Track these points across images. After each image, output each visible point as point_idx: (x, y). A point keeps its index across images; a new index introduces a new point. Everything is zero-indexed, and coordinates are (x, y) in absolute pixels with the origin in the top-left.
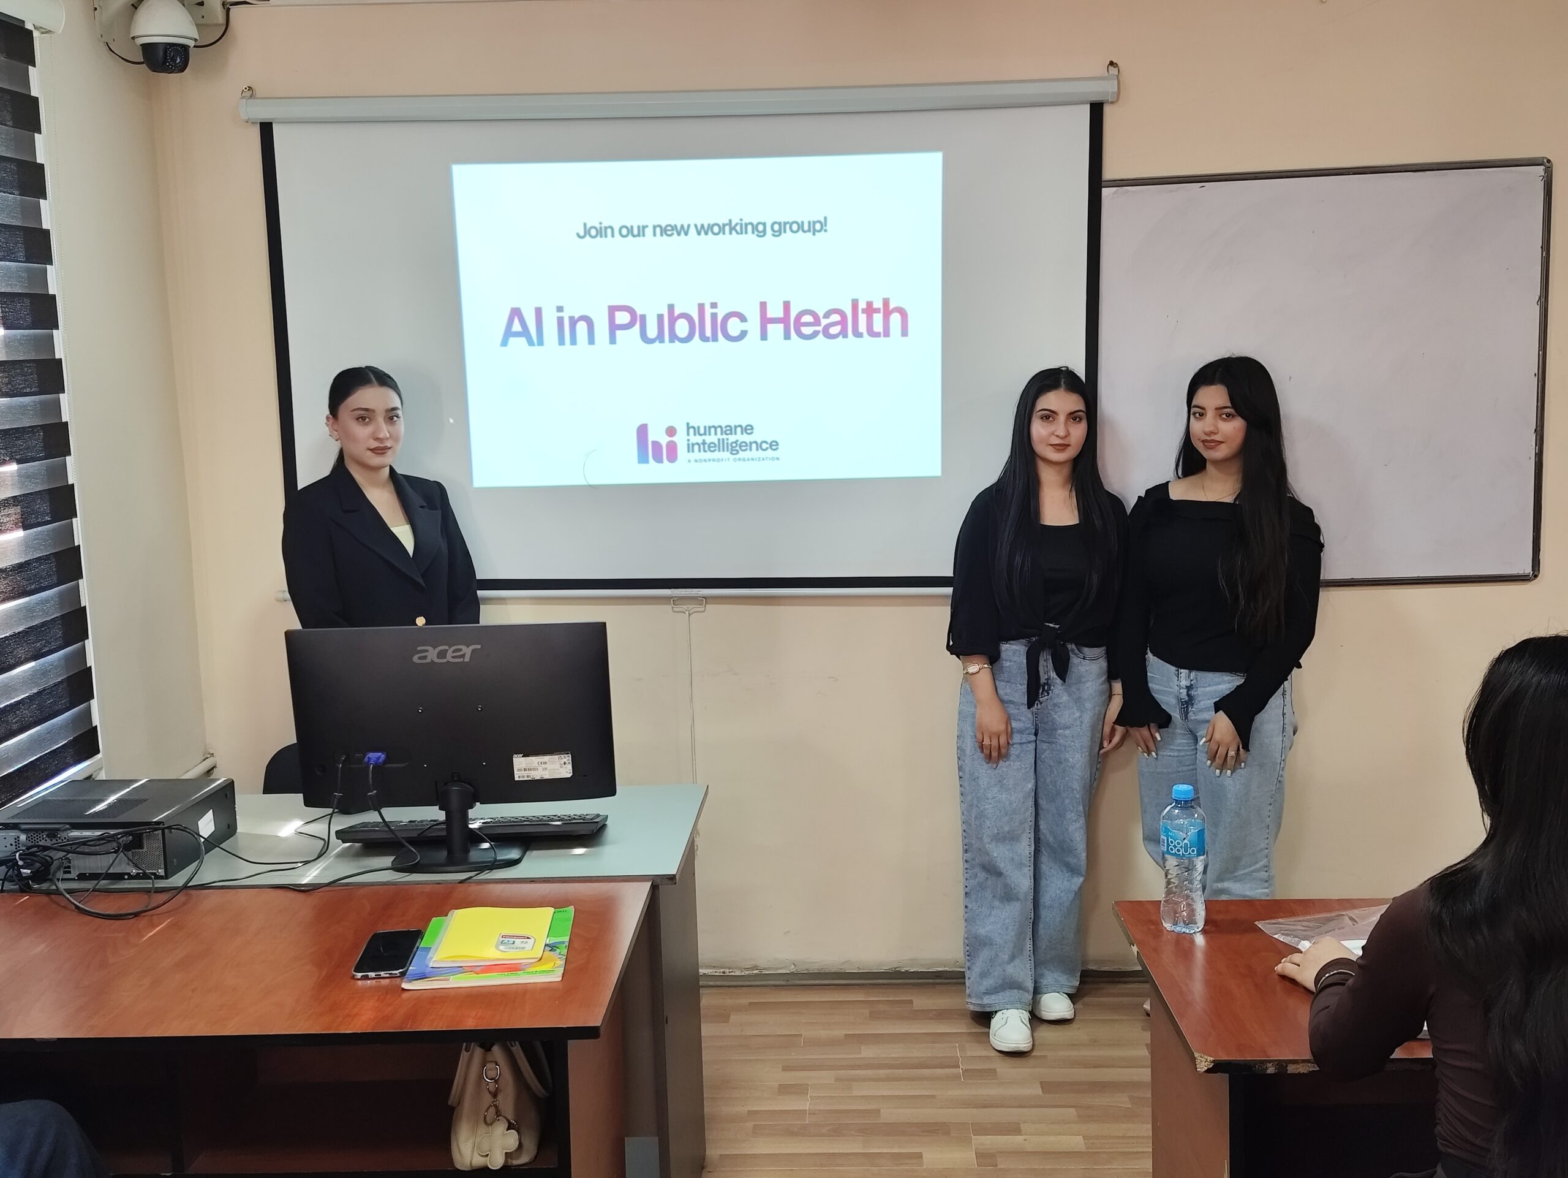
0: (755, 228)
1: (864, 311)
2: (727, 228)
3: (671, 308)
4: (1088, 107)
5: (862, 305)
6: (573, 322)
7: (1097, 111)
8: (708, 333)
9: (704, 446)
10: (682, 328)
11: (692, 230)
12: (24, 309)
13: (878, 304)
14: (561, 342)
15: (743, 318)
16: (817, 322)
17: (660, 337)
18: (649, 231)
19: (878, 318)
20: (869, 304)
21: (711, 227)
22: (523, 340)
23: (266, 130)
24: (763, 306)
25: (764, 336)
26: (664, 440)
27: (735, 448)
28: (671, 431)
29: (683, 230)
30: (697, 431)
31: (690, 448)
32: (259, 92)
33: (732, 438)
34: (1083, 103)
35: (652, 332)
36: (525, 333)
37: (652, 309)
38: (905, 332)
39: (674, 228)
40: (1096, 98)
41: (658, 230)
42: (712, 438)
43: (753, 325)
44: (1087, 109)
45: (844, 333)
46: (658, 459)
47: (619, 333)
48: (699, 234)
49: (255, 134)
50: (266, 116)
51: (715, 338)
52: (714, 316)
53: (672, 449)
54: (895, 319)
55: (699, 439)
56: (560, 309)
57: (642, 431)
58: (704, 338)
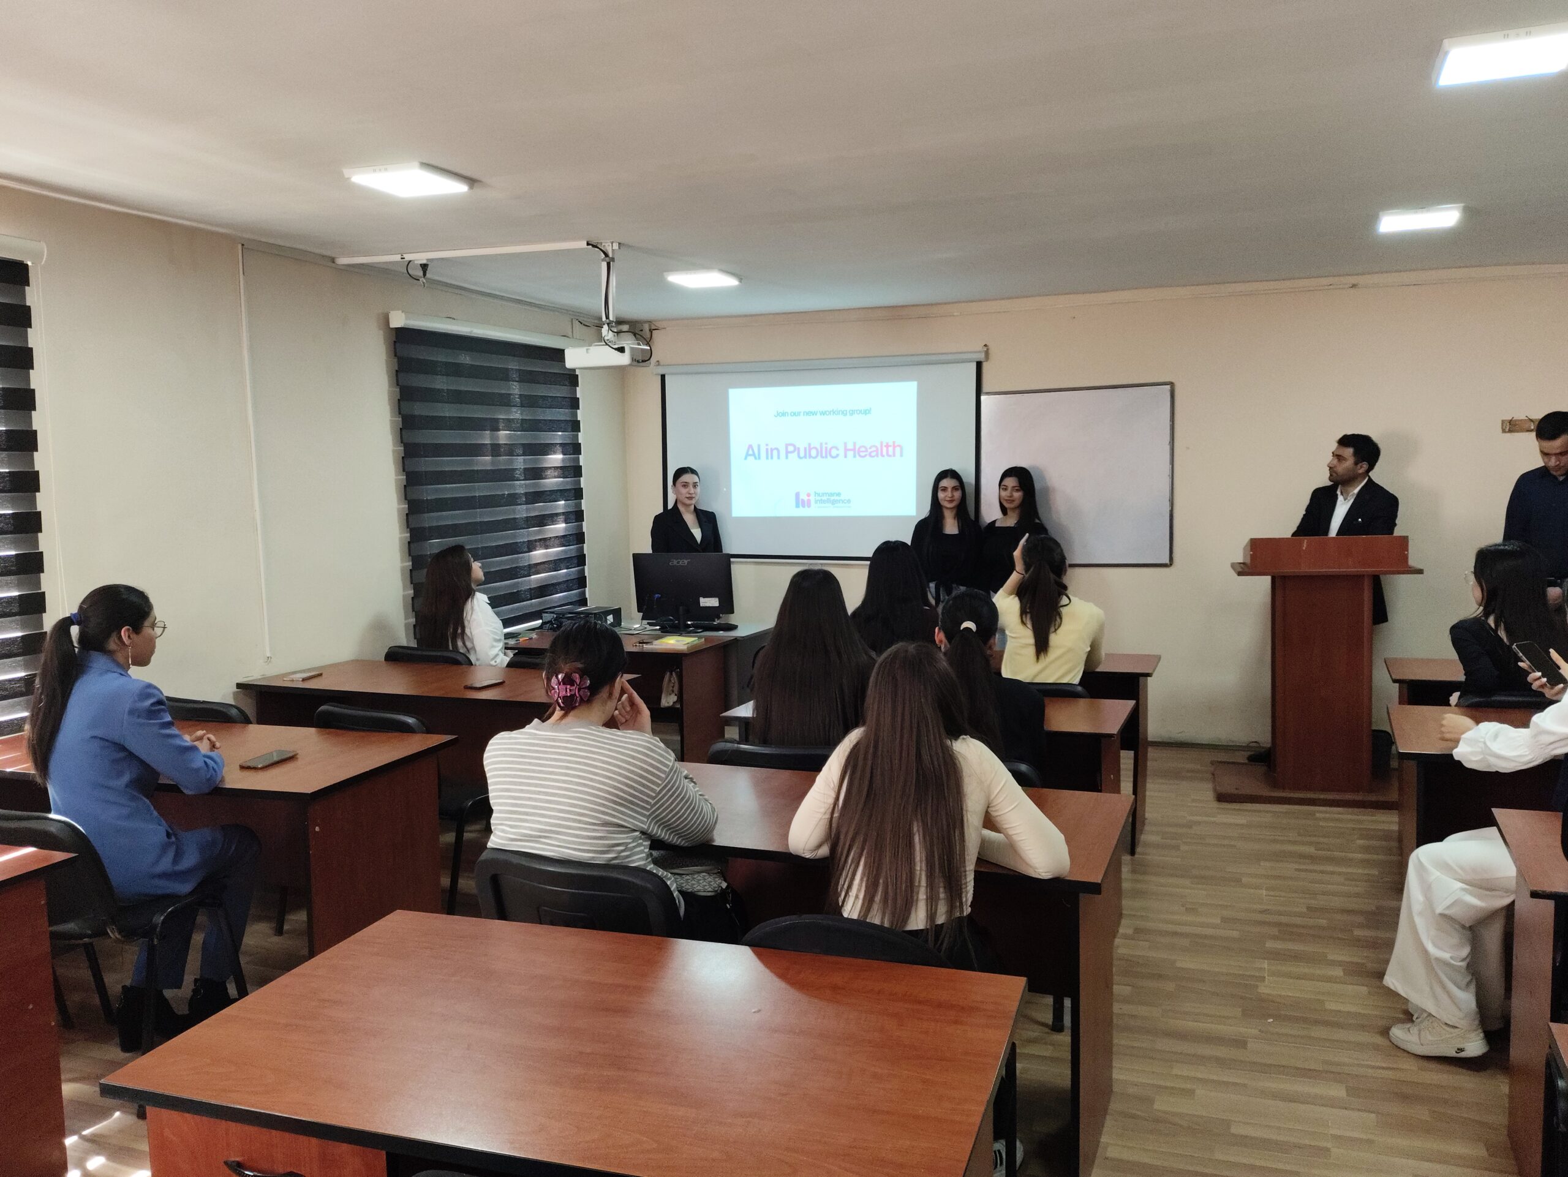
0: (843, 413)
1: (885, 446)
2: (832, 413)
3: (810, 445)
4: (975, 364)
5: (884, 444)
6: (772, 450)
7: (979, 365)
8: (824, 455)
9: (822, 501)
10: (814, 453)
11: (818, 414)
12: (570, 449)
13: (891, 443)
14: (767, 458)
15: (838, 449)
16: (866, 451)
17: (805, 457)
18: (802, 414)
19: (891, 449)
20: (887, 444)
21: (826, 412)
22: (753, 457)
23: (663, 377)
24: (845, 444)
25: (846, 457)
26: (806, 498)
27: (834, 502)
28: (809, 495)
29: (815, 413)
30: (819, 495)
31: (816, 502)
32: (661, 363)
33: (832, 498)
34: (971, 361)
35: (802, 454)
36: (754, 455)
37: (802, 446)
38: (901, 455)
39: (811, 412)
40: (978, 360)
41: (805, 414)
42: (825, 498)
43: (841, 452)
44: (974, 366)
45: (877, 455)
46: (803, 506)
47: (789, 455)
48: (821, 414)
49: (659, 378)
50: (663, 373)
51: (826, 457)
52: (826, 448)
53: (809, 501)
54: (898, 450)
55: (819, 498)
56: (767, 445)
57: (797, 495)
58: (822, 457)
